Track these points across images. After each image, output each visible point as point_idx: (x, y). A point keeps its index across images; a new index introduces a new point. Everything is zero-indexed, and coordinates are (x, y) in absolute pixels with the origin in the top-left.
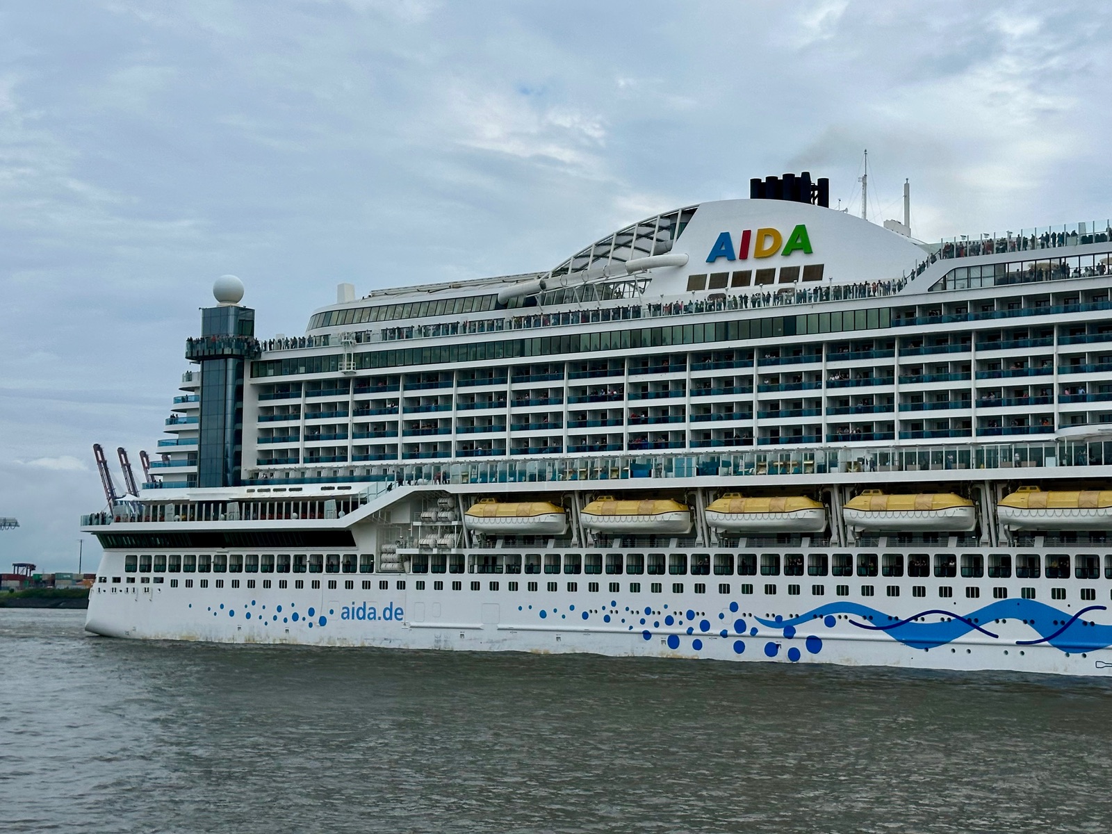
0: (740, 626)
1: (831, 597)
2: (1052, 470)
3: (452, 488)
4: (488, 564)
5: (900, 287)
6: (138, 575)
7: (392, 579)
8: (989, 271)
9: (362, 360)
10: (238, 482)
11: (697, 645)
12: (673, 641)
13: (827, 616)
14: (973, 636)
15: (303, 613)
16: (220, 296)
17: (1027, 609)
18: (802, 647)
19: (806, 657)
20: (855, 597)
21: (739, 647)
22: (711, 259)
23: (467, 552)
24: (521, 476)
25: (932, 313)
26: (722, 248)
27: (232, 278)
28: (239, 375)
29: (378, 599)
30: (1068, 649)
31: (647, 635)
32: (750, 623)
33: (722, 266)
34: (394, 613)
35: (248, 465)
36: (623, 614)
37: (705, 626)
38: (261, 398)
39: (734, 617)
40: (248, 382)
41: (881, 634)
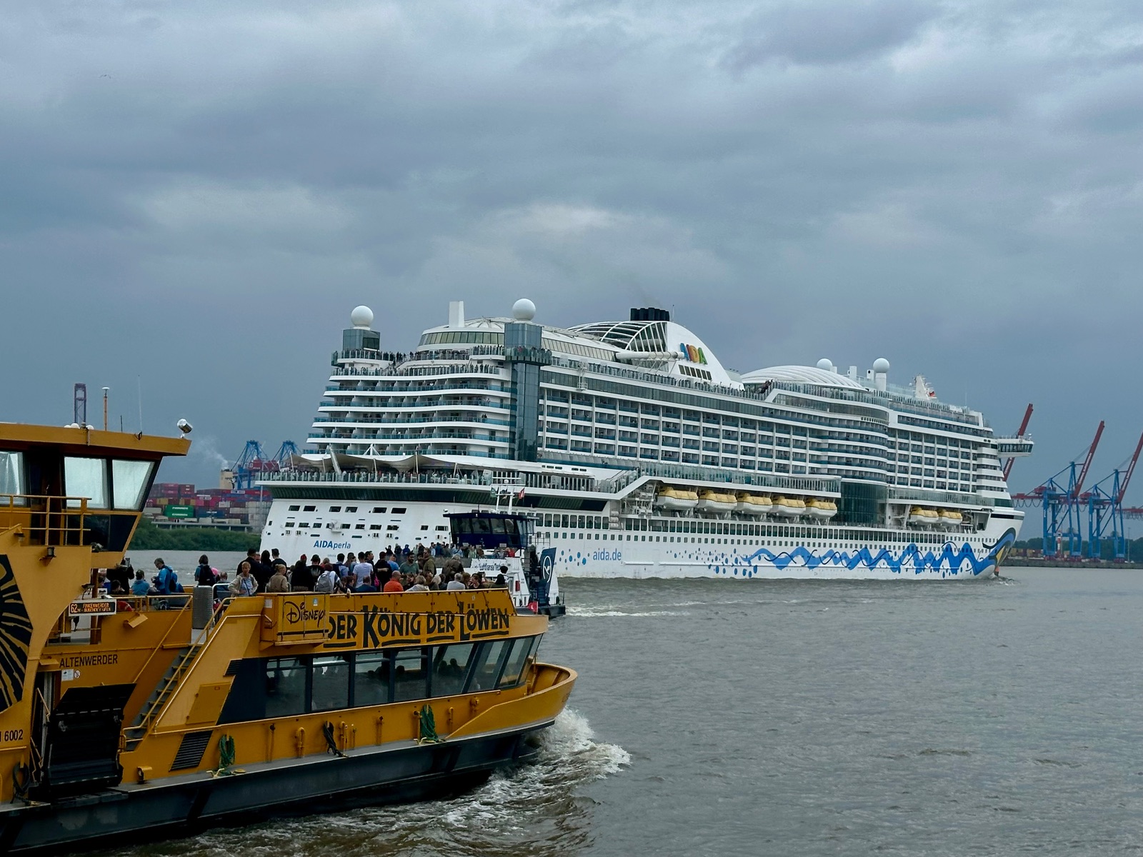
0: (736, 560)
1: (760, 547)
3: (664, 479)
4: (657, 527)
7: (617, 533)
8: (784, 398)
10: (536, 459)
11: (724, 571)
12: (717, 571)
13: (758, 554)
14: (791, 564)
15: (575, 556)
17: (801, 551)
18: (752, 569)
19: (754, 575)
20: (766, 547)
21: (736, 572)
26: (687, 355)
29: (611, 546)
31: (709, 567)
32: (740, 560)
33: (688, 364)
34: (617, 556)
36: (703, 556)
37: (727, 561)
39: (735, 556)
41: (771, 564)
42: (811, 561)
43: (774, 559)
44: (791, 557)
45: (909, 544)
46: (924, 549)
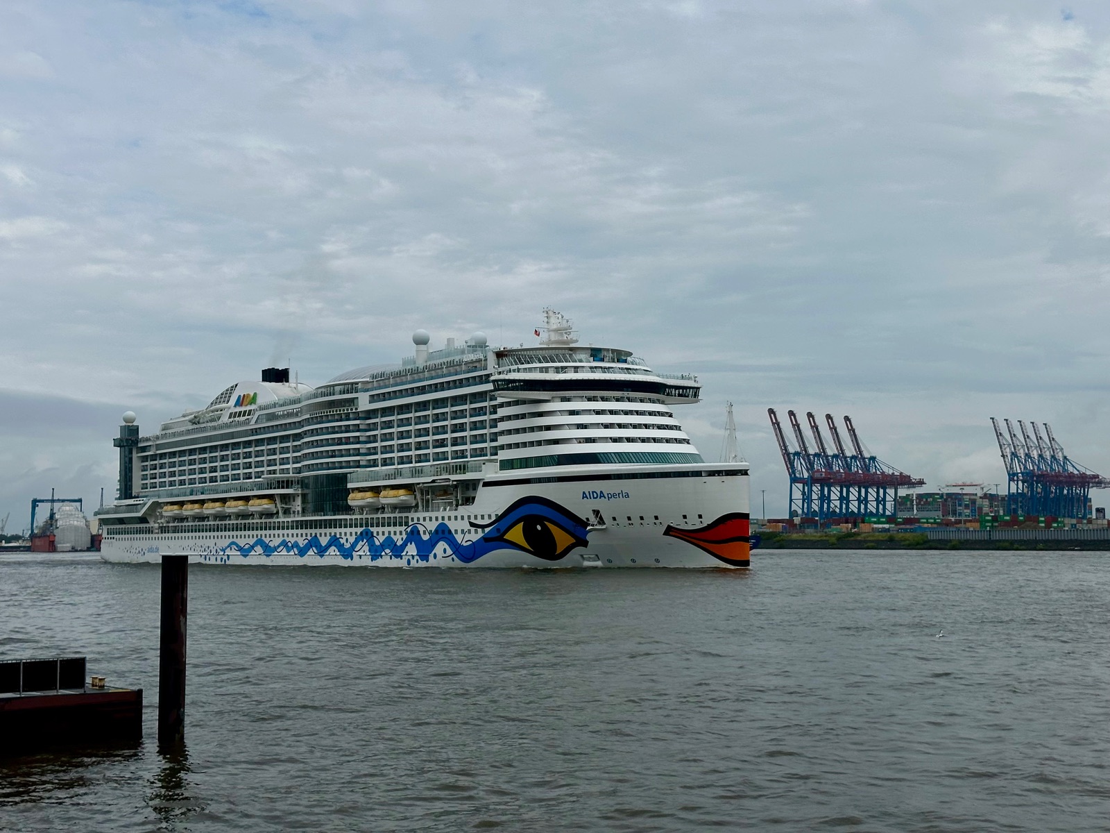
0: (216, 551)
1: (231, 540)
2: (256, 492)
3: (161, 500)
4: (175, 530)
6: (110, 536)
7: (157, 536)
9: (158, 447)
10: (131, 497)
11: (209, 559)
12: (205, 558)
13: (230, 546)
14: (253, 553)
15: (140, 551)
16: (126, 421)
17: (261, 542)
18: (226, 557)
19: (228, 563)
20: (235, 540)
21: (216, 559)
22: (235, 406)
23: (171, 525)
24: (172, 496)
26: (239, 402)
27: (130, 413)
28: (131, 452)
29: (155, 543)
30: (267, 556)
31: (201, 556)
32: (219, 550)
33: (238, 409)
34: (157, 550)
35: (135, 491)
36: (197, 547)
37: (211, 551)
38: (143, 462)
39: (215, 548)
40: (135, 455)
41: (239, 553)
42: (268, 550)
43: (240, 549)
44: (252, 547)
45: (362, 529)
46: (380, 534)
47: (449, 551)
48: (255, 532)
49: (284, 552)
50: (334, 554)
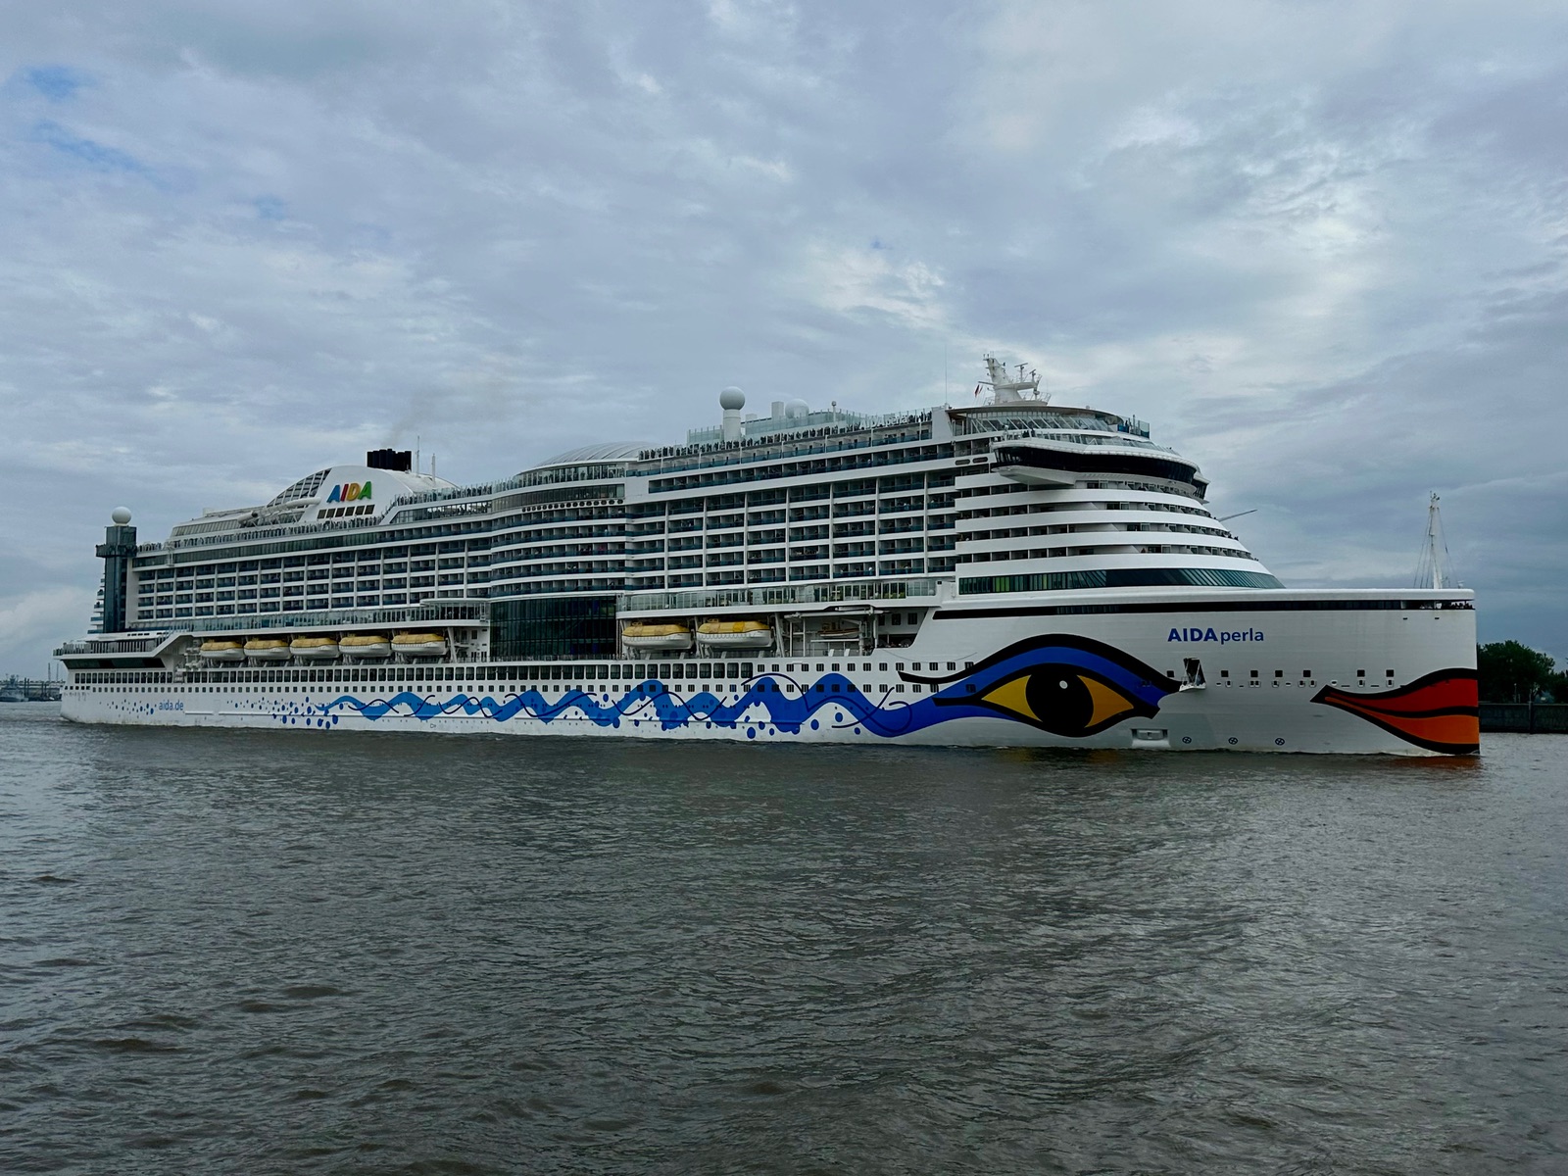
0: (309, 710)
1: (342, 693)
2: (409, 624)
3: (195, 634)
4: (218, 678)
5: (380, 521)
6: (80, 685)
7: (179, 686)
8: (411, 513)
9: (177, 558)
10: (123, 630)
11: (293, 721)
12: (285, 720)
13: (339, 703)
14: (391, 713)
15: (144, 707)
16: (116, 519)
17: (406, 697)
18: (331, 720)
19: (333, 727)
20: (351, 693)
21: (308, 722)
22: (330, 501)
23: (208, 670)
24: (221, 627)
25: (392, 536)
26: (335, 496)
27: (123, 510)
28: (124, 565)
29: (174, 698)
30: (422, 718)
31: (275, 716)
32: (313, 708)
33: (336, 505)
34: (180, 706)
35: (131, 619)
36: (267, 704)
37: (296, 710)
38: (141, 580)
39: (307, 705)
40: (130, 570)
41: (359, 713)
42: (422, 710)
43: (362, 707)
44: (390, 705)
45: (640, 681)
46: (682, 692)
47: (849, 717)
48: (396, 684)
49: (462, 713)
50: (578, 717)
